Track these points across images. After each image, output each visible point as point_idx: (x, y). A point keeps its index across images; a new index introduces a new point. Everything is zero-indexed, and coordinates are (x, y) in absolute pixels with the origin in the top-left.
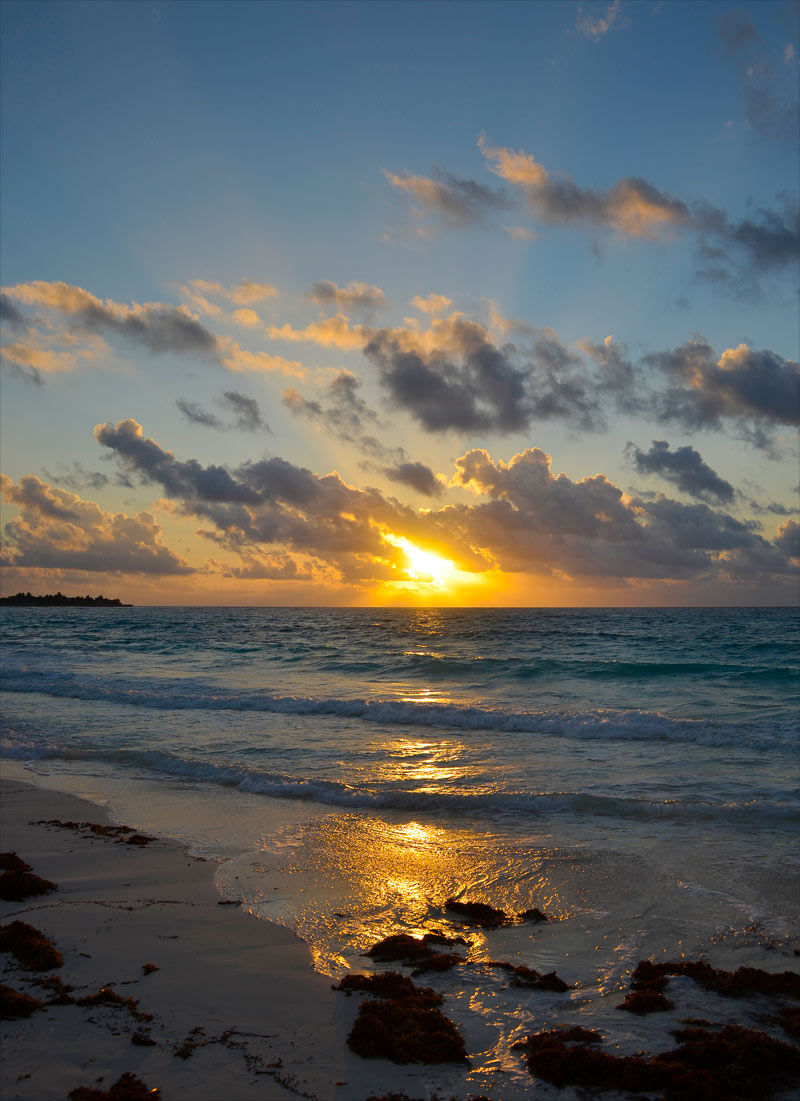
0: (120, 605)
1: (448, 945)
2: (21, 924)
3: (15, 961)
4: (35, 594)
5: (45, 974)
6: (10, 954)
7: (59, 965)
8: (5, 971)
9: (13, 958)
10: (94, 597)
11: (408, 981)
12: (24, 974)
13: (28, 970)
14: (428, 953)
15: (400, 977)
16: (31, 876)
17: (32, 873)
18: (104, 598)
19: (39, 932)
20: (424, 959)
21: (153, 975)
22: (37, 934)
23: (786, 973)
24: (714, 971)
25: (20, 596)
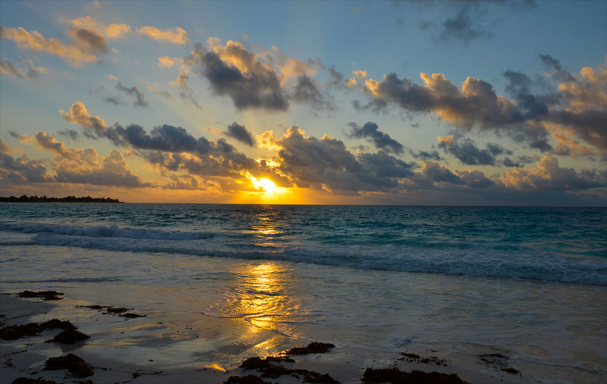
0: (119, 202)
1: (278, 361)
2: (73, 355)
3: (70, 373)
4: (77, 197)
5: (85, 379)
6: (67, 370)
7: (91, 374)
8: (64, 378)
9: (69, 372)
10: (106, 198)
11: (260, 379)
12: (74, 379)
13: (76, 377)
14: (269, 366)
15: (256, 377)
16: (77, 332)
17: (78, 330)
18: (111, 198)
19: (81, 359)
20: (267, 368)
21: (138, 378)
22: (81, 360)
23: (434, 372)
24: (401, 372)
25: (69, 197)
